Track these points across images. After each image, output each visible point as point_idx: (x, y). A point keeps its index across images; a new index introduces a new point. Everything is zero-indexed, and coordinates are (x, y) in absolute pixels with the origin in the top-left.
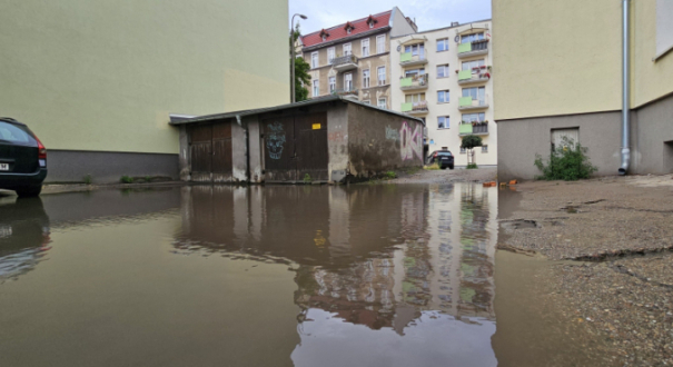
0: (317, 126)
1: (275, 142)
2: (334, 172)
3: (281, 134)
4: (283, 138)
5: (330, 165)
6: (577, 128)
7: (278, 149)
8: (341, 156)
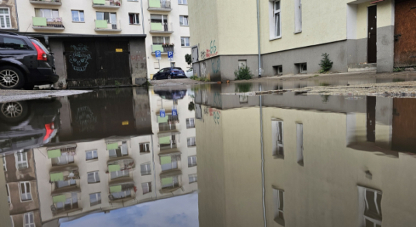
0: (119, 50)
1: (79, 59)
2: (137, 79)
3: (86, 53)
4: (89, 56)
5: (133, 75)
6: (246, 60)
7: (83, 64)
8: (141, 69)
